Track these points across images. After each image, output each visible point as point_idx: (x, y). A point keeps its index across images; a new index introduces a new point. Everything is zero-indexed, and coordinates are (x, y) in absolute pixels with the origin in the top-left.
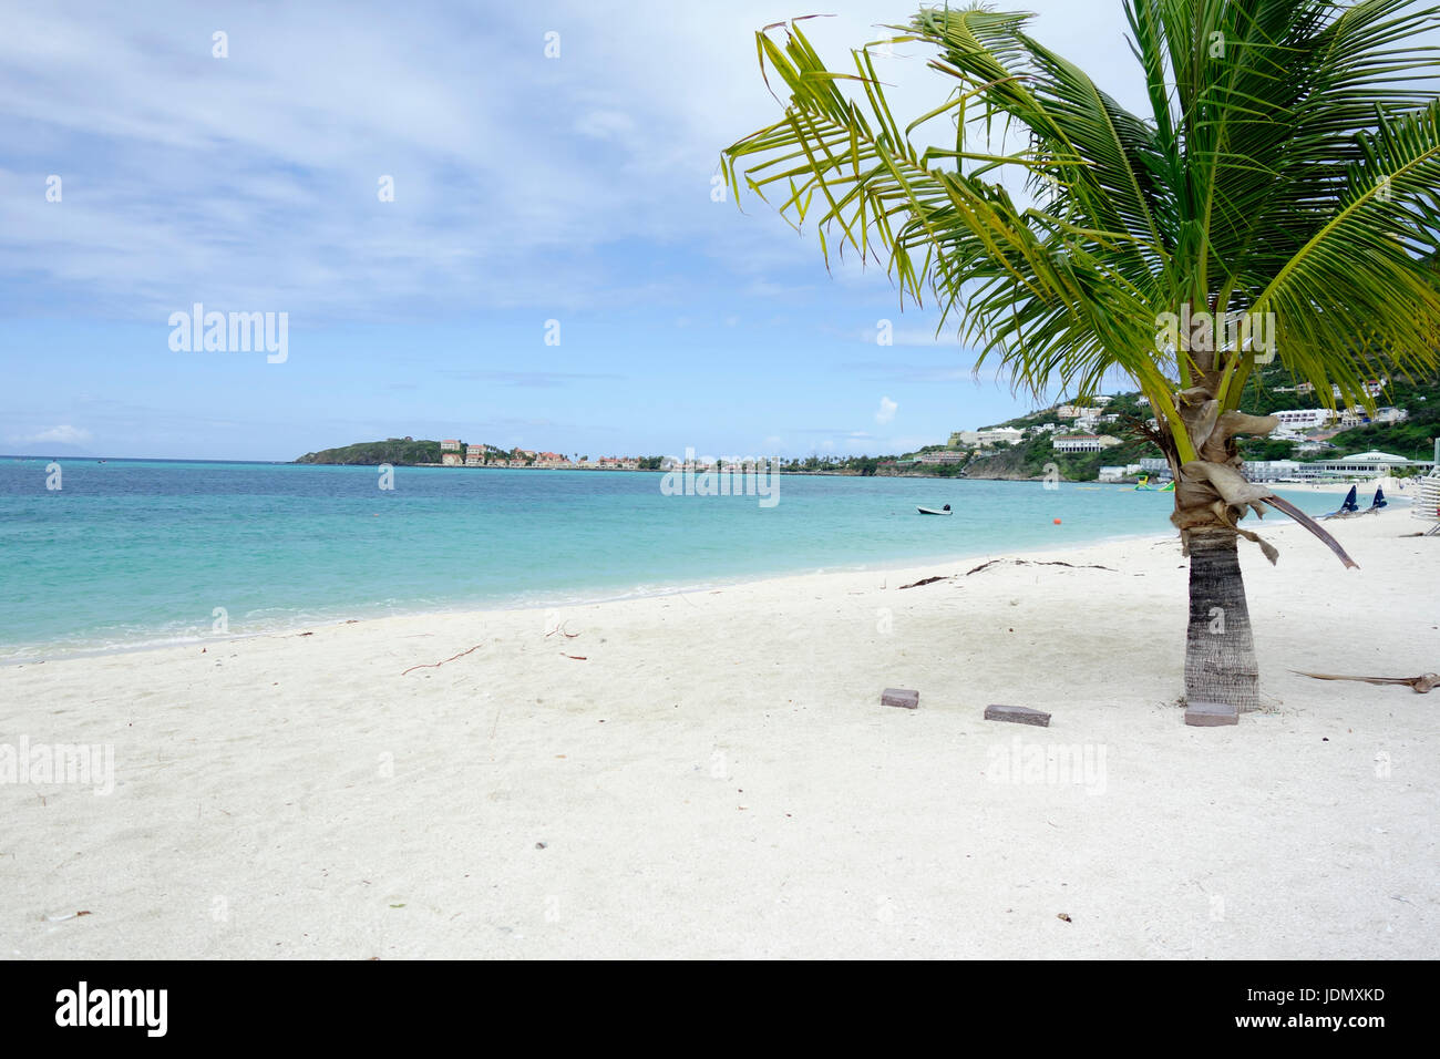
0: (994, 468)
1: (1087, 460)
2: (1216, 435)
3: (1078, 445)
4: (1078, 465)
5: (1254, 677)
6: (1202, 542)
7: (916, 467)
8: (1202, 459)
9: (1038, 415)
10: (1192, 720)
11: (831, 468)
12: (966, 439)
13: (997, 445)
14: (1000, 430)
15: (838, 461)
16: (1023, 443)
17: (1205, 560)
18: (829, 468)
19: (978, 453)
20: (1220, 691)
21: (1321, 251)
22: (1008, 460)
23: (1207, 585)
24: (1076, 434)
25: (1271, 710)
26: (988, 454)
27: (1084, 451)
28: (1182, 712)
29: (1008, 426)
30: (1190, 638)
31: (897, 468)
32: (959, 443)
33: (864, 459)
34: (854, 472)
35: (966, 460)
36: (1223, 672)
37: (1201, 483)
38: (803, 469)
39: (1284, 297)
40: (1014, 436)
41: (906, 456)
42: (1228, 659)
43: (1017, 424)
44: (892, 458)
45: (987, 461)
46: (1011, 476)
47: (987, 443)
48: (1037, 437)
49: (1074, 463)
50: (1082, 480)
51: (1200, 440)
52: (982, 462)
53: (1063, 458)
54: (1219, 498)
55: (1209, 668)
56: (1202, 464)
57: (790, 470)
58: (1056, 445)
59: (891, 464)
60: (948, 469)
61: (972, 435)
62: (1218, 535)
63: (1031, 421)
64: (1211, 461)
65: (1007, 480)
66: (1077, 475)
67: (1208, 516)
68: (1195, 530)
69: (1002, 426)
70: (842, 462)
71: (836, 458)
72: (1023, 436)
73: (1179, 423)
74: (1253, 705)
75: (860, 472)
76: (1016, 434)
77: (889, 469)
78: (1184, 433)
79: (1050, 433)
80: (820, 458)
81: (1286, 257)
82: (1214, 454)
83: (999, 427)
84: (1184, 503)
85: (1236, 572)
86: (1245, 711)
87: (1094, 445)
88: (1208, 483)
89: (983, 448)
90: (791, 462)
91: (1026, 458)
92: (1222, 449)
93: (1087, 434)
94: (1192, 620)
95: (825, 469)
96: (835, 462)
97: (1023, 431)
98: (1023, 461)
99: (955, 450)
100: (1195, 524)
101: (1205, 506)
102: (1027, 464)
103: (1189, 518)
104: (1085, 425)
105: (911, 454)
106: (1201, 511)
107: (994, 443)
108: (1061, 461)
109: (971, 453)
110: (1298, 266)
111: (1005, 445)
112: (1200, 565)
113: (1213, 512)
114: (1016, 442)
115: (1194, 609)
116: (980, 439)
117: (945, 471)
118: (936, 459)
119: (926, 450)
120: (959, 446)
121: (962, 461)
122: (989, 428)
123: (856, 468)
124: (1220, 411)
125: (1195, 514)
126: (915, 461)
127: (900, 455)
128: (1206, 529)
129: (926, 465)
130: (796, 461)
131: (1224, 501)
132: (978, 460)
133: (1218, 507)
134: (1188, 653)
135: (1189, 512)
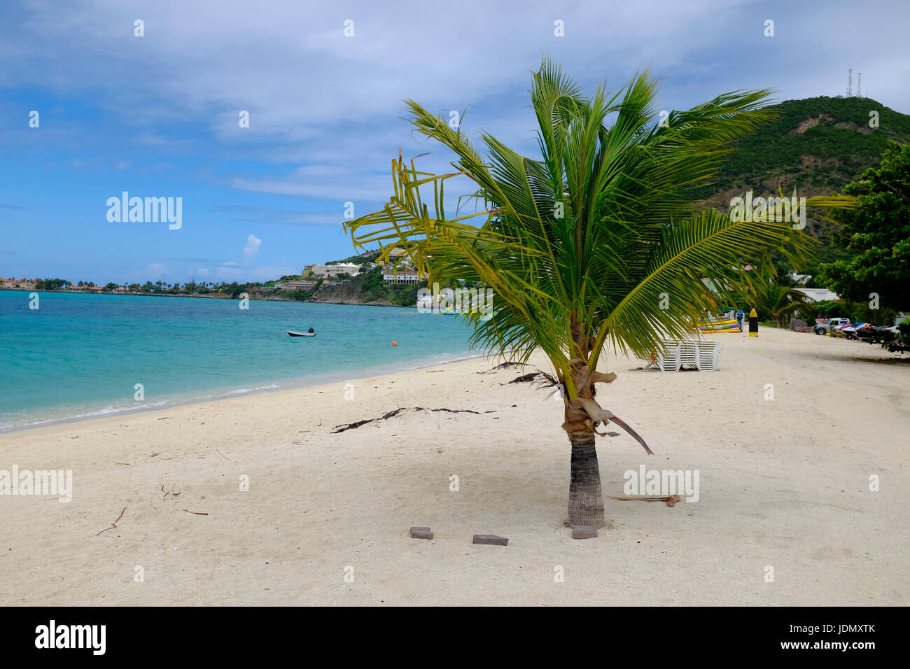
0: (337, 295)
1: (408, 290)
2: (587, 384)
3: (402, 278)
4: (402, 293)
5: (603, 510)
6: (578, 440)
7: (277, 292)
8: (580, 397)
9: (372, 254)
10: (576, 536)
11: (207, 292)
12: (317, 271)
13: (341, 276)
14: (343, 265)
15: (212, 286)
16: (360, 275)
17: (580, 449)
18: (204, 291)
19: (326, 282)
20: (587, 519)
21: (640, 295)
22: (349, 288)
23: (581, 463)
24: (400, 270)
25: (611, 527)
26: (334, 283)
27: (405, 283)
28: (569, 531)
29: (349, 262)
30: (571, 490)
31: (261, 293)
32: (311, 274)
33: (235, 285)
34: (227, 296)
35: (316, 288)
36: (588, 509)
37: (580, 409)
38: (183, 292)
39: (623, 317)
40: (353, 269)
41: (269, 283)
42: (591, 502)
43: (356, 260)
44: (258, 285)
45: (333, 289)
46: (351, 301)
47: (333, 275)
48: (371, 271)
49: (398, 292)
50: (404, 305)
51: (580, 387)
52: (329, 290)
53: (390, 288)
54: (588, 418)
55: (582, 507)
56: (580, 399)
57: (172, 293)
58: (385, 278)
59: (255, 289)
60: (302, 295)
61: (321, 267)
62: (587, 437)
63: (367, 259)
64: (584, 397)
65: (348, 304)
66: (401, 302)
67: (582, 427)
68: (575, 434)
69: (345, 262)
70: (216, 287)
71: (211, 284)
72: (361, 270)
73: (570, 378)
74: (601, 524)
75: (231, 295)
76: (355, 268)
77: (254, 293)
78: (572, 382)
79: (381, 268)
80: (198, 283)
81: (622, 295)
82: (586, 394)
83: (342, 262)
84: (571, 419)
85: (595, 455)
86: (599, 528)
87: (413, 278)
88: (583, 409)
89: (330, 278)
90: (173, 286)
91: (363, 287)
92: (589, 391)
93: (409, 270)
94: (573, 481)
95: (201, 293)
96: (209, 287)
97: (360, 266)
98: (360, 290)
99: (308, 279)
100: (576, 431)
101: (581, 422)
102: (363, 292)
103: (573, 428)
104: (407, 263)
105: (273, 282)
106: (579, 424)
107: (338, 275)
108: (389, 290)
109: (321, 281)
110: (629, 301)
111: (346, 276)
112: (578, 452)
113: (585, 425)
114: (355, 274)
115: (574, 475)
116: (328, 271)
117: (300, 296)
118: (293, 286)
119: (285, 279)
120: (310, 276)
121: (313, 288)
122: (334, 263)
123: (227, 292)
124: (589, 372)
125: (577, 426)
126: (275, 288)
127: (263, 281)
128: (581, 433)
129: (285, 292)
130: (177, 286)
131: (591, 419)
132: (326, 288)
133: (588, 422)
134: (570, 498)
135: (574, 425)
